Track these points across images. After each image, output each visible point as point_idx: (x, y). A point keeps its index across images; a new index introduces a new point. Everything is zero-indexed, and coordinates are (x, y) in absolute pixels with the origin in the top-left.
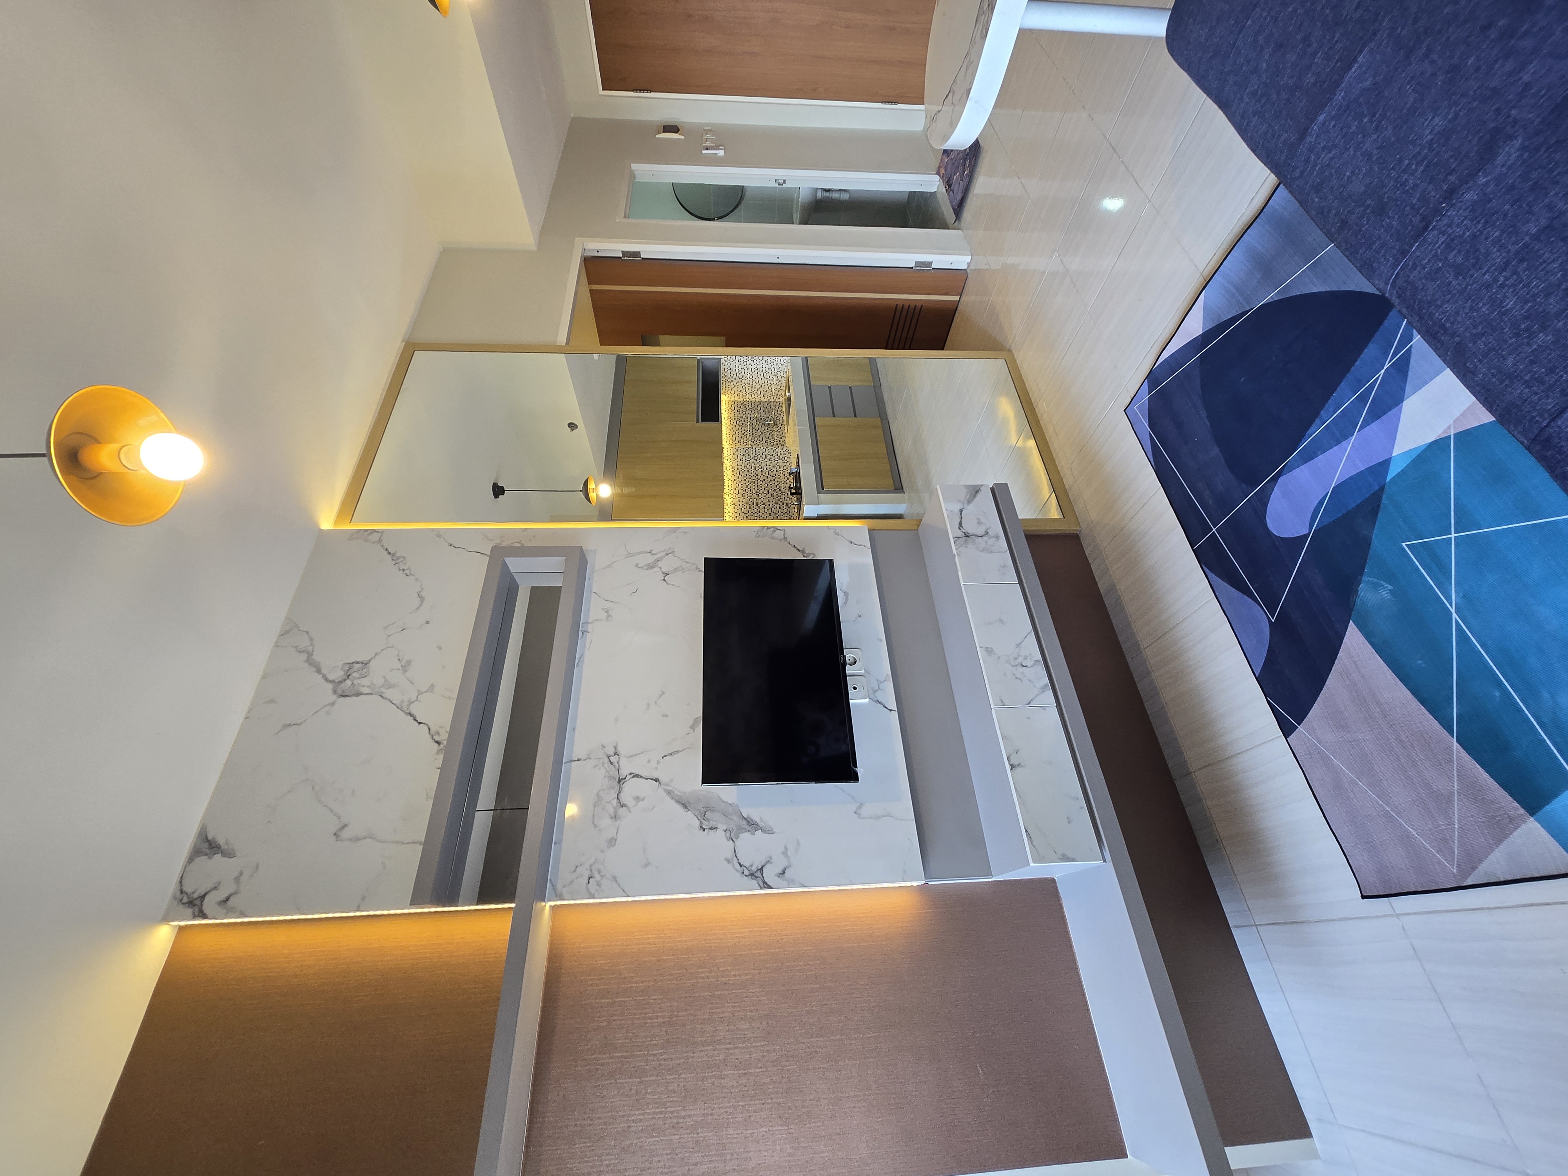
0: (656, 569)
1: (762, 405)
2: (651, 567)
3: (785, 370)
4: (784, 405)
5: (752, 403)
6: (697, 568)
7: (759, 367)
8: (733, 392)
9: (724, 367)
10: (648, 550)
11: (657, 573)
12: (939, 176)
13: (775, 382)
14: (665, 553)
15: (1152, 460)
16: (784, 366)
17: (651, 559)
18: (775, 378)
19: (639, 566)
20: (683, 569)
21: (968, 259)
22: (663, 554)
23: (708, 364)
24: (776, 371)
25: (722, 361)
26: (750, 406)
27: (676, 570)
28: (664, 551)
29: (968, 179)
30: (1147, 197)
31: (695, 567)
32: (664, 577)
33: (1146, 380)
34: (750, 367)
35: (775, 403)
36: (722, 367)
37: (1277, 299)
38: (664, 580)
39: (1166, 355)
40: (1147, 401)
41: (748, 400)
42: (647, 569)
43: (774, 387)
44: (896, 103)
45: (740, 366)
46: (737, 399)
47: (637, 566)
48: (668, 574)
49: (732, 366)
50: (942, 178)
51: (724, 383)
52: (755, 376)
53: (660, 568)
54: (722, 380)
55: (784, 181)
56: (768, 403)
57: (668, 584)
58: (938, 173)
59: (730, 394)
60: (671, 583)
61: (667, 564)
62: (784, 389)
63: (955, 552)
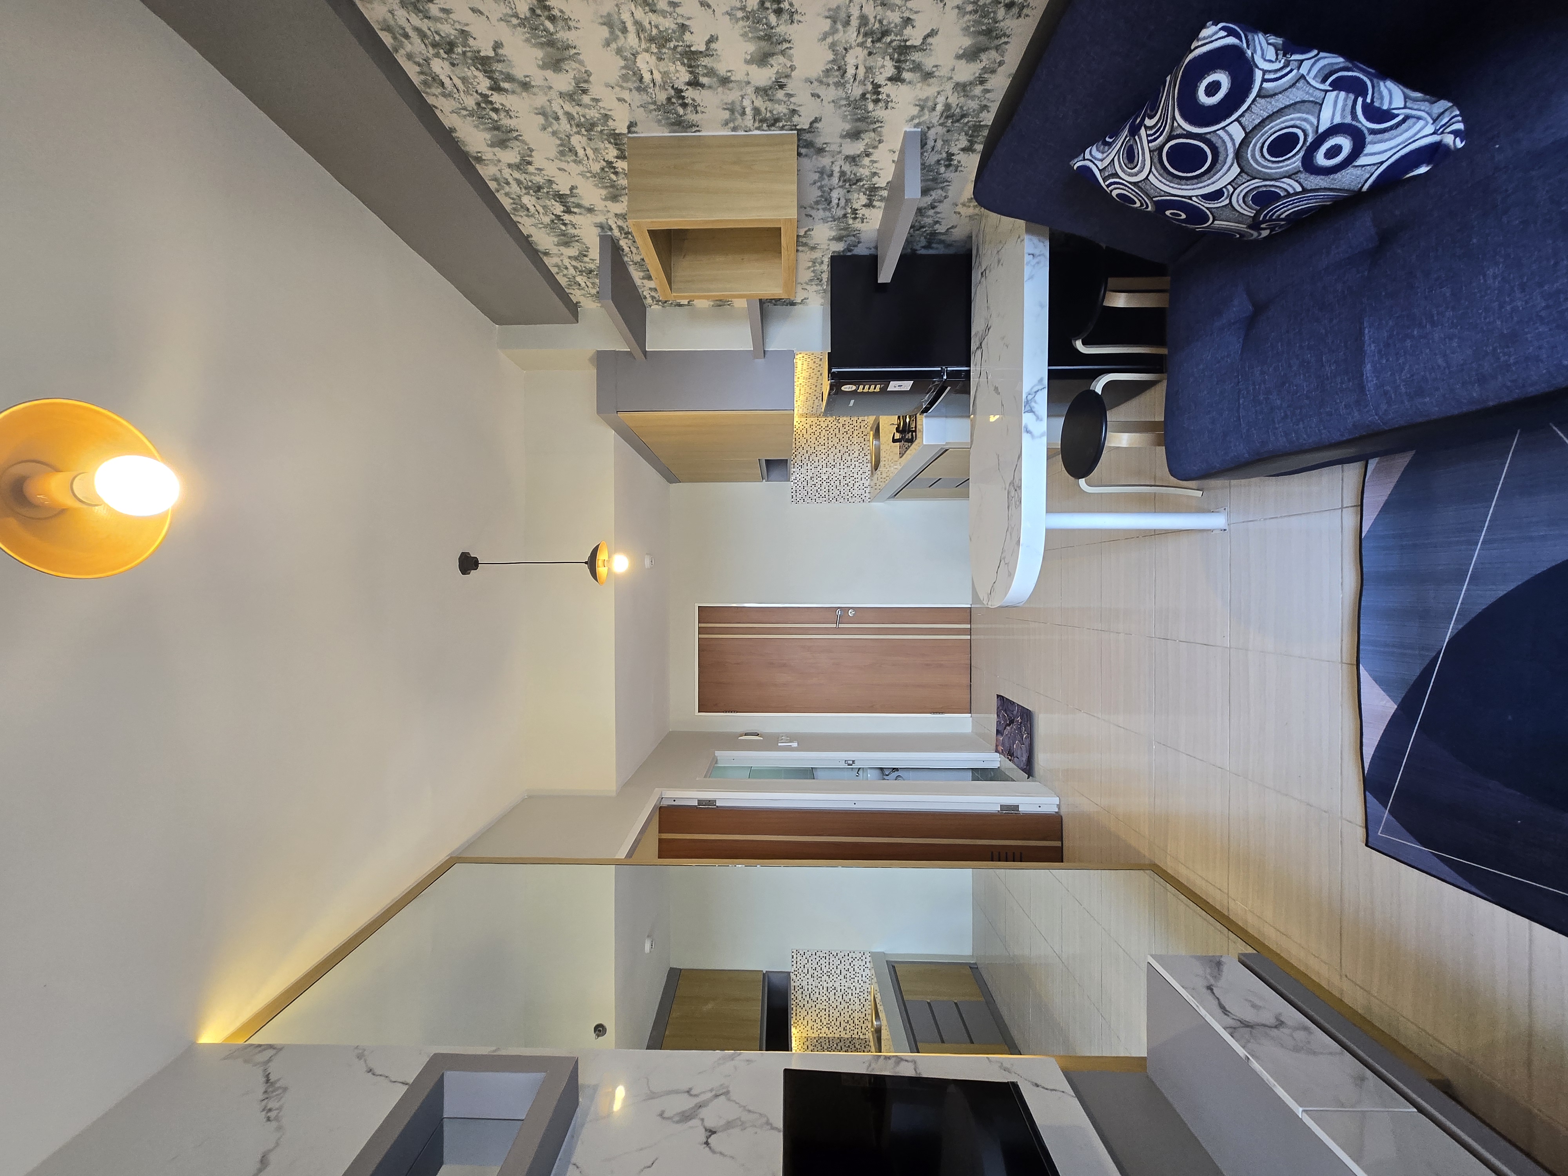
0: (695, 1122)
1: (843, 1042)
2: (686, 1117)
3: (869, 990)
4: (872, 1044)
5: (830, 1039)
6: (768, 1123)
7: (837, 985)
8: (805, 1023)
9: (795, 984)
10: (685, 1087)
11: (695, 1131)
12: (999, 752)
13: (857, 1007)
14: (714, 1093)
15: (1474, 889)
16: (867, 984)
17: (687, 1103)
18: (858, 1002)
19: (665, 1115)
20: (743, 1123)
21: (1056, 800)
22: (709, 1095)
23: (775, 980)
24: (858, 991)
25: (793, 976)
26: (828, 1044)
27: (729, 1125)
28: (711, 1090)
29: (1028, 740)
30: (1227, 648)
31: (764, 1120)
32: (708, 1137)
33: (1367, 793)
34: (825, 985)
35: (860, 1041)
36: (793, 984)
37: (1461, 627)
38: (707, 1143)
39: (1369, 752)
40: (1391, 818)
41: (825, 1035)
42: (678, 1122)
43: (856, 1015)
44: (942, 713)
45: (814, 983)
46: (810, 1034)
47: (661, 1114)
48: (714, 1133)
49: (804, 984)
50: (1002, 753)
51: (794, 1009)
52: (832, 999)
53: (702, 1120)
54: (793, 1004)
55: (853, 761)
56: (850, 1040)
57: (714, 1152)
58: (997, 751)
59: (803, 1027)
60: (718, 1149)
61: (712, 1116)
62: (870, 1018)
63: (1241, 1052)
